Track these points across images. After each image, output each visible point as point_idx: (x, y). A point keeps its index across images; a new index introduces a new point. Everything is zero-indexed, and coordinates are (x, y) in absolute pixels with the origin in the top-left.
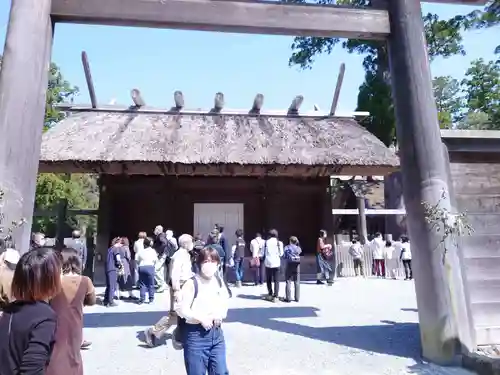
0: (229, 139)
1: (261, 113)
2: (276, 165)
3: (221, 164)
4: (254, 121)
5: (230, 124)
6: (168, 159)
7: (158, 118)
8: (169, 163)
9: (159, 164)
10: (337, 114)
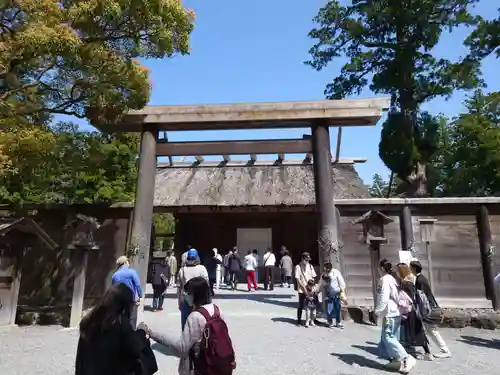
0: (255, 187)
1: (283, 163)
2: (283, 206)
3: (247, 205)
4: (277, 170)
5: (259, 174)
6: (215, 204)
7: (212, 172)
8: (216, 206)
9: (211, 207)
10: (341, 161)
